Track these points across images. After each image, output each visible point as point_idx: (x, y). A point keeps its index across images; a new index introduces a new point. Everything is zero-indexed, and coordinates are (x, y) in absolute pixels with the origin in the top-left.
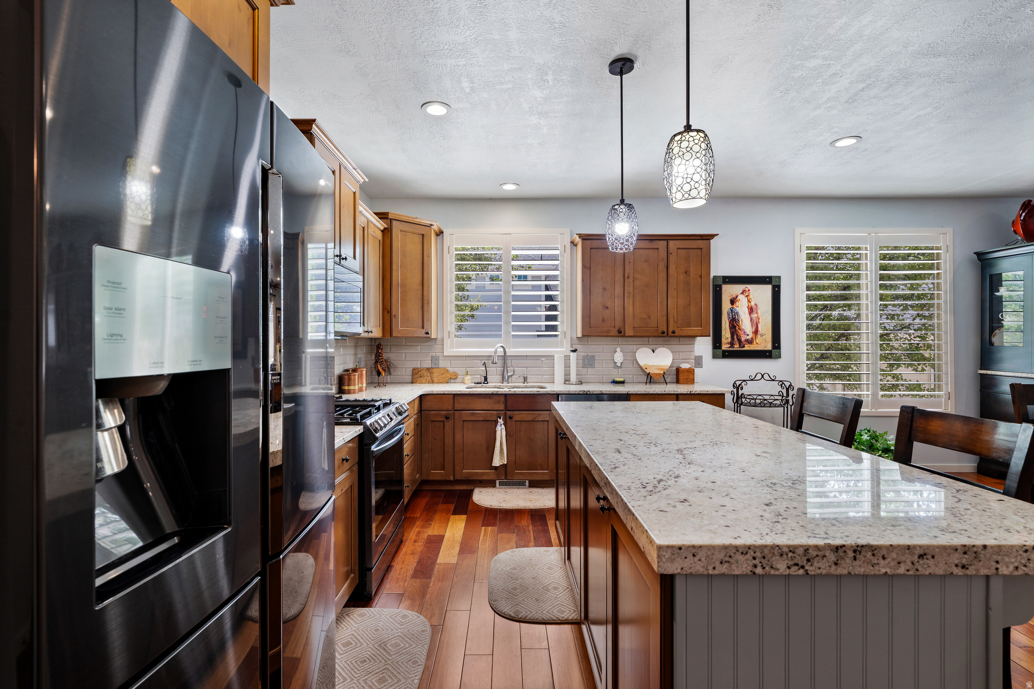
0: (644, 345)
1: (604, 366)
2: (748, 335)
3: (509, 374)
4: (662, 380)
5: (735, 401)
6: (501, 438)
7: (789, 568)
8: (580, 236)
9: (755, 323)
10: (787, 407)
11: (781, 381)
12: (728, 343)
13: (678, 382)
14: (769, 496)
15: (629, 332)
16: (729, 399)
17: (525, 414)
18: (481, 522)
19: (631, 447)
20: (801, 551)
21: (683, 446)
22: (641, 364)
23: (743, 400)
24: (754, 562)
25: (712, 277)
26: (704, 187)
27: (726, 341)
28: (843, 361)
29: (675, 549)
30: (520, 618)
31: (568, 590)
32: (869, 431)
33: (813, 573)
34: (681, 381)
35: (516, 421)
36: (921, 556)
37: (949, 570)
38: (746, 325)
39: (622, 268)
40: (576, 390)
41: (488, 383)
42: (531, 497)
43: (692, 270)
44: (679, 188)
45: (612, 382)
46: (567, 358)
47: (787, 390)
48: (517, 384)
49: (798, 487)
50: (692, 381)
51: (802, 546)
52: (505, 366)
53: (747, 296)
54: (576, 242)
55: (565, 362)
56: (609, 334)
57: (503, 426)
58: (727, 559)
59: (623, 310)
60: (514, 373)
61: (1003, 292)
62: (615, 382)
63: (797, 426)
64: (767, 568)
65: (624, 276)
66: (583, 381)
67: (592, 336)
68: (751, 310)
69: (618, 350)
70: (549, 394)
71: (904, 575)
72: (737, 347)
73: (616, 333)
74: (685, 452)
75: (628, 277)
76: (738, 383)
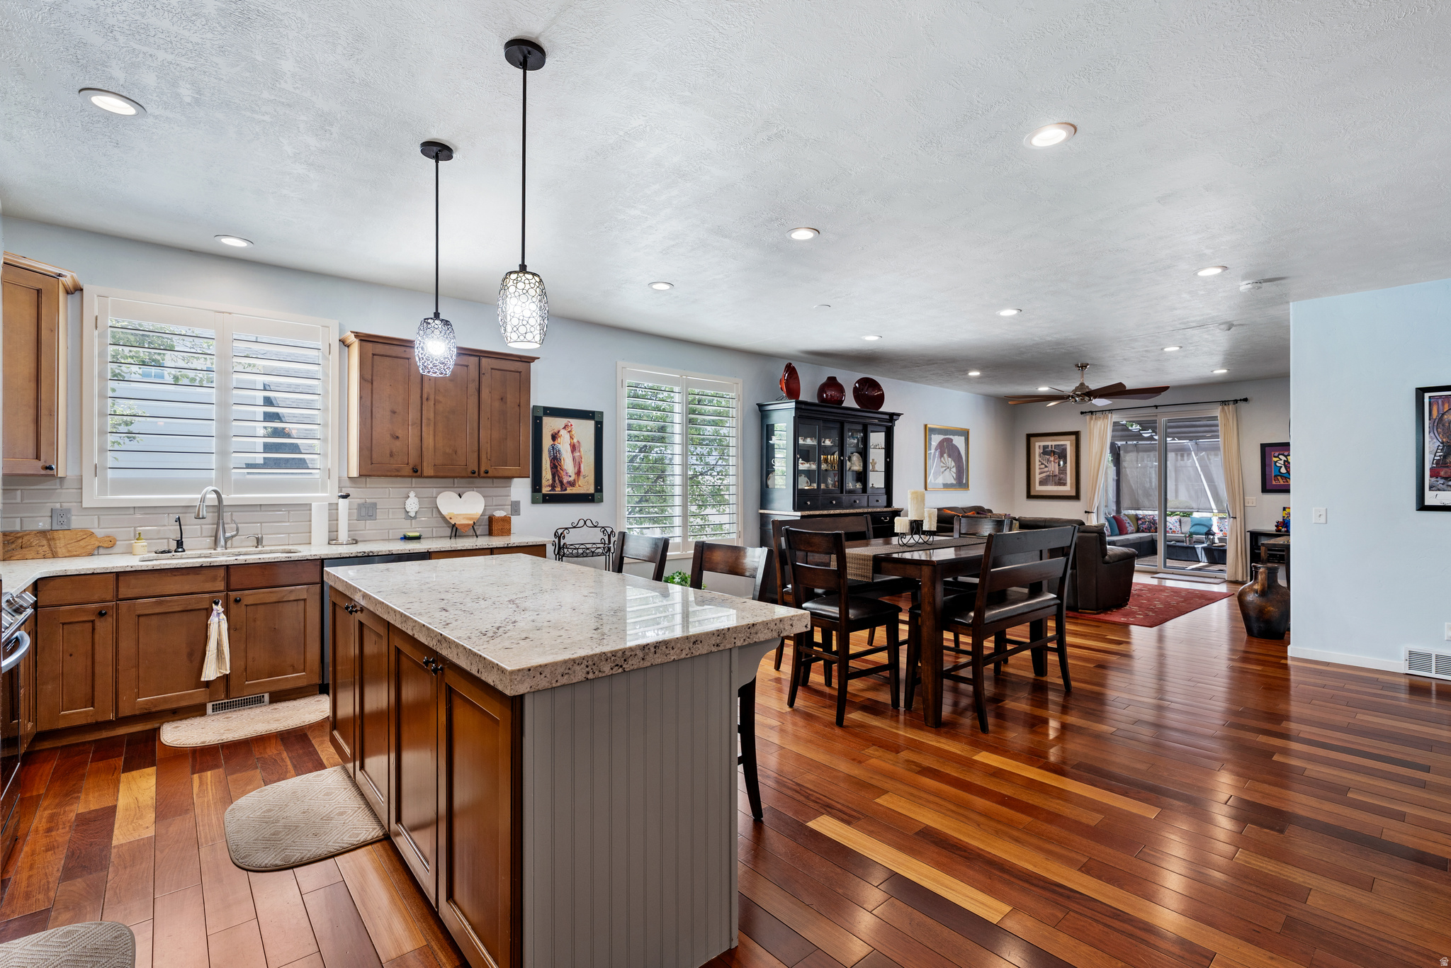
0: (447, 488)
1: (390, 517)
2: (570, 476)
3: (228, 535)
4: (471, 532)
5: (556, 553)
6: (220, 634)
7: (612, 669)
8: (357, 335)
9: (577, 463)
10: (609, 556)
11: (603, 527)
12: (549, 486)
13: (490, 533)
14: (596, 624)
15: (428, 470)
16: (550, 549)
17: (264, 593)
18: (189, 769)
19: (458, 604)
20: (620, 654)
21: (514, 597)
22: (444, 512)
23: (566, 550)
24: (587, 669)
25: (531, 406)
26: (538, 332)
27: (547, 483)
28: (660, 503)
29: (525, 671)
30: (293, 863)
31: (361, 809)
32: (680, 574)
33: (628, 670)
34: (495, 532)
35: (246, 605)
36: (694, 643)
37: (710, 649)
38: (568, 465)
39: (419, 386)
40: (351, 552)
41: (184, 551)
42: (277, 716)
43: (508, 396)
44: (515, 329)
45: (402, 539)
46: (333, 508)
47: (609, 536)
48: (243, 550)
49: (619, 614)
50: (507, 532)
51: (620, 650)
52: (219, 522)
53: (569, 432)
54: (348, 342)
55: (329, 513)
56: (399, 474)
57: (223, 616)
58: (567, 671)
59: (419, 441)
60: (237, 533)
61: (774, 440)
62: (406, 538)
63: (619, 568)
64: (596, 673)
65: (422, 397)
66: (359, 540)
67: (374, 476)
68: (574, 448)
69: (412, 494)
70: (307, 560)
71: (685, 658)
72: (558, 490)
73: (411, 473)
74: (517, 601)
75: (427, 399)
76: (560, 531)
